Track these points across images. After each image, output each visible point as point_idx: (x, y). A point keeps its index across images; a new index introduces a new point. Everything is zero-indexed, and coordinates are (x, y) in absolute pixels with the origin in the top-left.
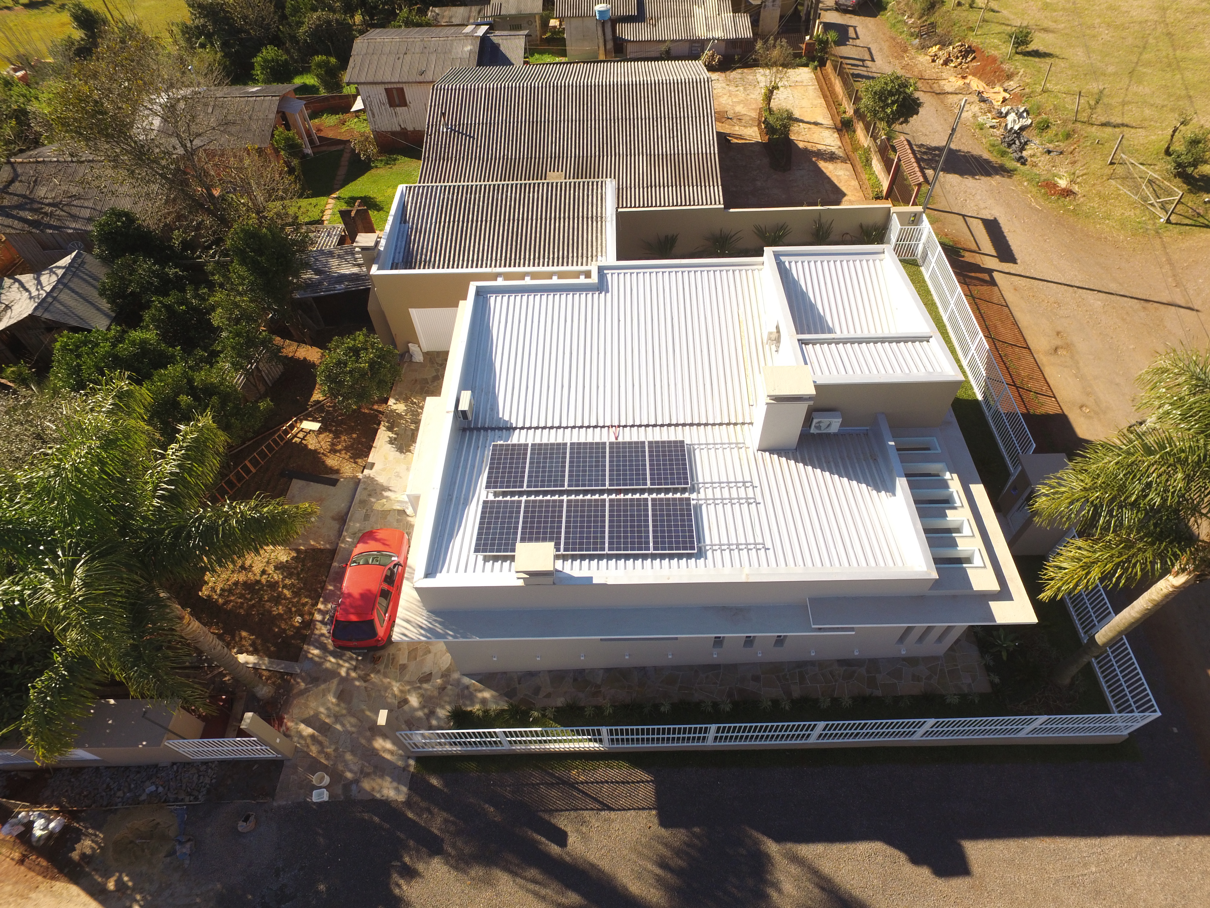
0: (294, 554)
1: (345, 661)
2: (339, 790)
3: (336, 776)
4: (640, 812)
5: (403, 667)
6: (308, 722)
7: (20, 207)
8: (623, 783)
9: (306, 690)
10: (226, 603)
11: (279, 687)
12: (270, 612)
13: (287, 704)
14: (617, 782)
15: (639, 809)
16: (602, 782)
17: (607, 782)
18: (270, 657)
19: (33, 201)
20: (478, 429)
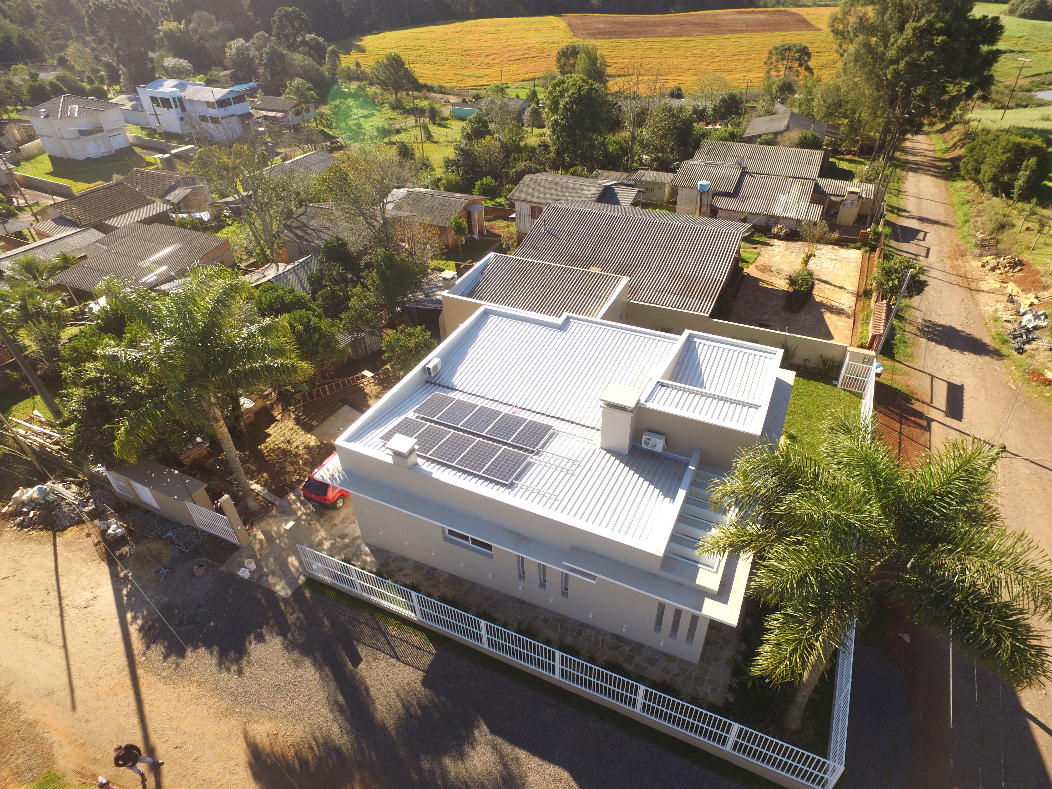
0: (319, 444)
1: (305, 508)
2: (256, 576)
3: (259, 568)
4: (416, 670)
5: (335, 525)
6: (264, 533)
7: (298, 228)
8: (417, 647)
9: (276, 516)
10: (269, 456)
11: (263, 508)
12: (285, 468)
13: (261, 519)
14: (413, 645)
15: (416, 667)
16: (404, 641)
17: (407, 642)
18: (269, 491)
19: (306, 226)
20: (435, 384)
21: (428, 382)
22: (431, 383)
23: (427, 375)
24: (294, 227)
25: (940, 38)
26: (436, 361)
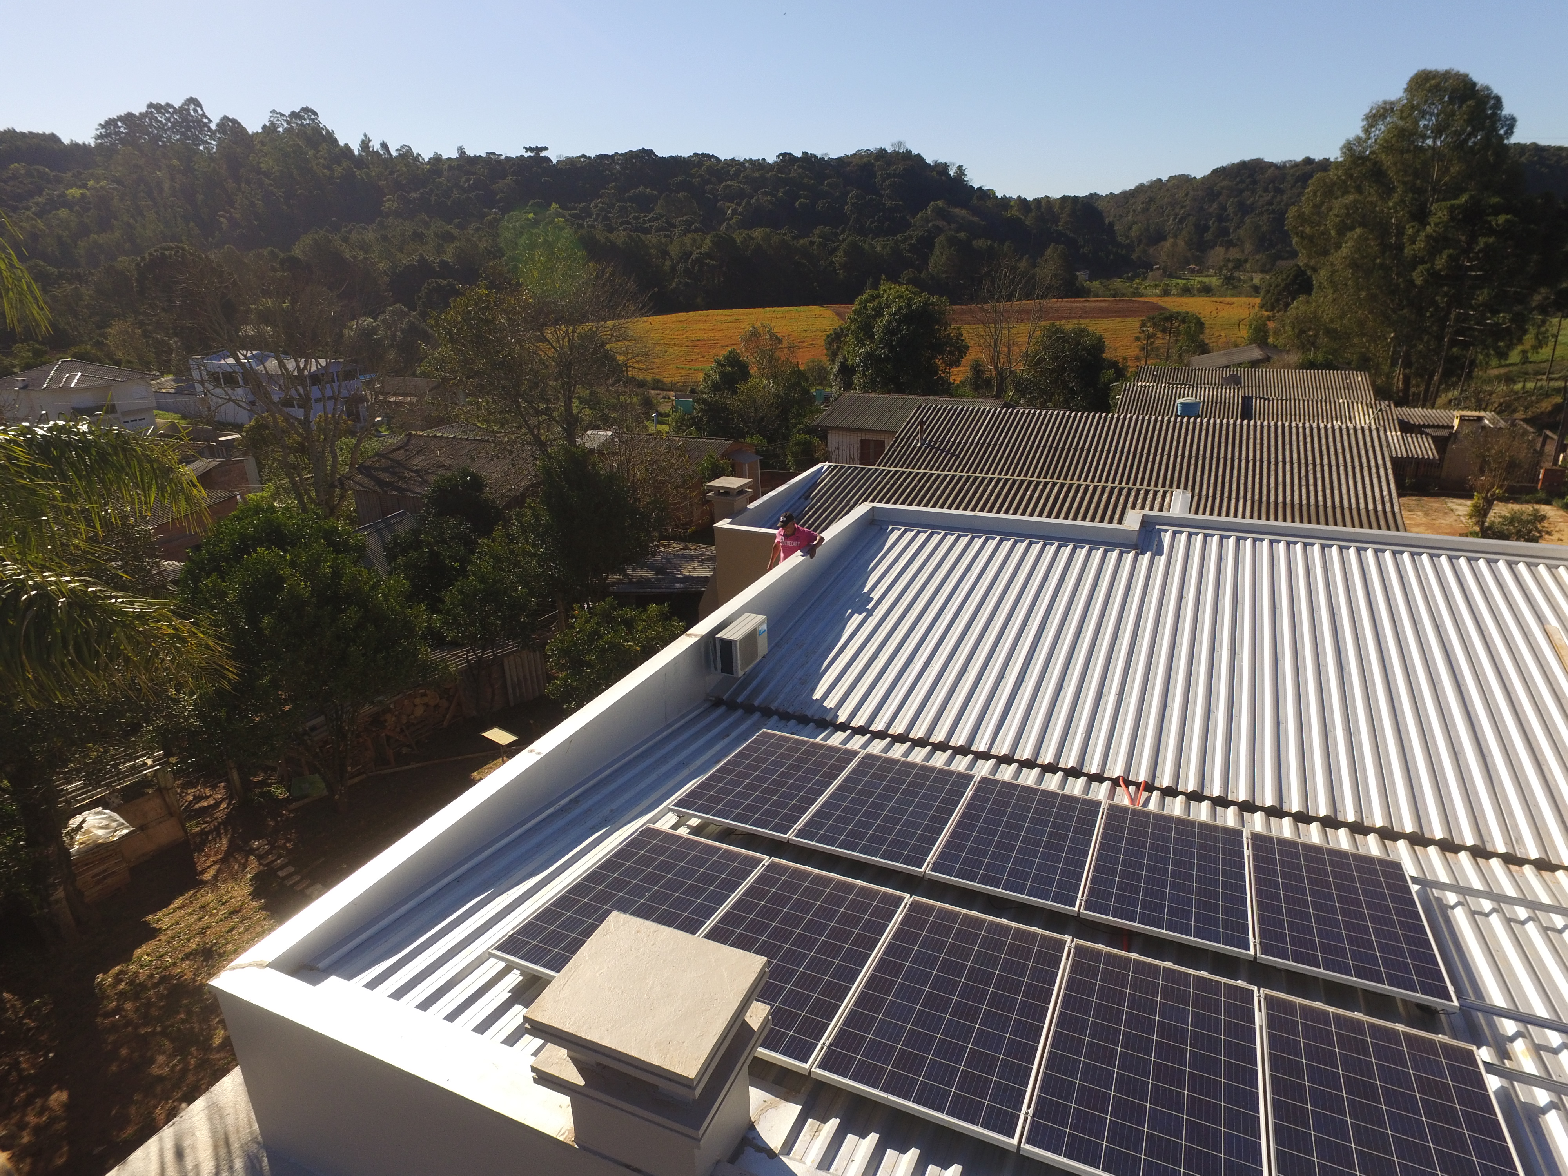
19: (402, 466)
20: (749, 709)
21: (717, 703)
22: (732, 706)
23: (717, 676)
24: (376, 469)
25: (1502, 219)
26: (752, 621)
